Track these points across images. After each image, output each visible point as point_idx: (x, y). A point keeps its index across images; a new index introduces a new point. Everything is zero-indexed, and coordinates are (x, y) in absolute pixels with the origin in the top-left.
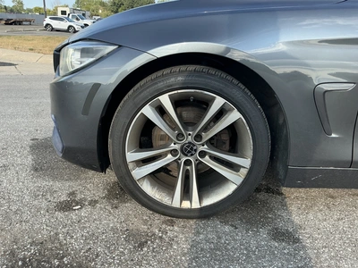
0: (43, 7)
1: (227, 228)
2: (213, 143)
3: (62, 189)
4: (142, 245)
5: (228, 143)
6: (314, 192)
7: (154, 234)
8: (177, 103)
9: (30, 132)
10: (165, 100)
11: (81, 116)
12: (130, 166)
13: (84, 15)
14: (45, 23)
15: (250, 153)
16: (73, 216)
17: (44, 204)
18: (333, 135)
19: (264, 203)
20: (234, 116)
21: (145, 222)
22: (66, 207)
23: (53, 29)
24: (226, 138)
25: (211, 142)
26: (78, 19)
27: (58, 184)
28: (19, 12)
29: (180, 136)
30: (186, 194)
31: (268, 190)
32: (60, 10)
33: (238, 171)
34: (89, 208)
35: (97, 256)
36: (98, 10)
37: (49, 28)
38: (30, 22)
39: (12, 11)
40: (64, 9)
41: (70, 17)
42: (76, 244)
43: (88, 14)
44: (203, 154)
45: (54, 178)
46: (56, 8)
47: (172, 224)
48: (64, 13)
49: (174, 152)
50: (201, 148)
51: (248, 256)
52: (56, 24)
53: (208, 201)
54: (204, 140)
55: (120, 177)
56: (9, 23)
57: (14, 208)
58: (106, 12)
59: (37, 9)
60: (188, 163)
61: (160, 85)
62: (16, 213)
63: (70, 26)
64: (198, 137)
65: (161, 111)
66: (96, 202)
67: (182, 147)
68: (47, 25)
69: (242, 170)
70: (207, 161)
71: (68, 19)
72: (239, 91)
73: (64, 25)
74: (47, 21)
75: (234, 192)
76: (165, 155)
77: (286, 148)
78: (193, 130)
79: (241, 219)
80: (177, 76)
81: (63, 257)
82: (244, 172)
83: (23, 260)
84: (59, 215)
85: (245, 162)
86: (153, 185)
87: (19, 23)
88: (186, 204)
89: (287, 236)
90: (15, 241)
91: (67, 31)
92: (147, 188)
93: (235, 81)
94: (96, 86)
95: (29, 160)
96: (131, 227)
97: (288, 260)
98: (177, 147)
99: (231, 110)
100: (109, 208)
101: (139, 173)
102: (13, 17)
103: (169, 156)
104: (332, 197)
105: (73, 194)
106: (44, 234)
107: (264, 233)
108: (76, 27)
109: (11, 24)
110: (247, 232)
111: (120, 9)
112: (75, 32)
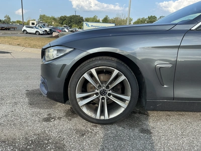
0: (22, 21)
1: (120, 128)
2: (114, 89)
3: (44, 113)
4: (83, 135)
5: (120, 90)
6: (161, 113)
7: (88, 131)
8: (99, 72)
9: (25, 87)
10: (93, 71)
11: (57, 78)
12: (78, 100)
13: (44, 25)
14: (23, 30)
15: (130, 94)
16: (51, 124)
17: (37, 119)
18: (165, 86)
19: (138, 118)
20: (123, 78)
21: (84, 126)
22: (47, 120)
23: (27, 33)
24: (119, 87)
25: (113, 89)
26: (41, 28)
27: (42, 111)
28: (8, 23)
29: (100, 86)
30: (102, 113)
31: (140, 113)
32: (31, 22)
33: (125, 102)
34: (58, 120)
35: (64, 139)
36: (52, 22)
37: (25, 32)
38: (14, 29)
39: (4, 22)
40: (33, 22)
41: (37, 26)
42: (54, 134)
43: (46, 24)
44: (109, 95)
45: (40, 108)
46: (29, 21)
47: (96, 126)
48: (33, 24)
49: (97, 94)
50: (109, 92)
51: (129, 139)
52: (29, 30)
53: (112, 116)
54: (110, 89)
55: (73, 105)
56: (2, 29)
57: (24, 120)
58: (56, 23)
59: (18, 22)
60: (103, 99)
61: (92, 65)
62: (25, 122)
63: (37, 31)
64: (108, 87)
65: (91, 75)
66: (61, 118)
67: (100, 91)
68: (24, 30)
69: (127, 101)
70: (111, 98)
71: (36, 27)
72: (125, 67)
73: (34, 31)
74: (24, 28)
75: (123, 112)
76: (93, 95)
77: (145, 92)
78: (106, 84)
79: (127, 125)
80: (98, 61)
81: (49, 140)
82: (127, 102)
83: (32, 141)
84: (45, 123)
85: (128, 98)
86: (87, 109)
87: (8, 29)
88: (102, 118)
89: (147, 132)
90: (27, 134)
91: (35, 34)
92: (85, 110)
93: (123, 63)
94: (64, 65)
95: (27, 100)
96: (78, 128)
97: (147, 141)
98: (98, 91)
99: (121, 75)
100: (67, 120)
101: (82, 103)
102: (5, 26)
103: (95, 95)
104: (169, 116)
105: (50, 114)
106: (39, 131)
107: (137, 130)
108: (40, 32)
109: (4, 30)
110: (130, 130)
111: (64, 22)
112: (40, 34)
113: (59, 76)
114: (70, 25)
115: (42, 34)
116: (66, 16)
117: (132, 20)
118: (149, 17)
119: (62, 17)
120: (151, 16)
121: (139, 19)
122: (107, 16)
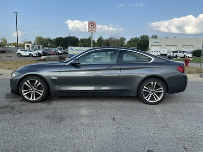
7: (26, 104)
8: (30, 82)
12: (23, 93)
13: (39, 47)
14: (17, 53)
17: (7, 102)
18: (57, 86)
23: (21, 56)
25: (37, 88)
26: (34, 50)
32: (26, 45)
35: (15, 106)
36: (47, 44)
37: (19, 55)
38: (10, 52)
39: (0, 45)
40: (29, 44)
41: (31, 49)
42: (12, 105)
43: (41, 46)
45: (10, 99)
48: (28, 46)
52: (23, 53)
53: (37, 99)
59: (14, 44)
60: (33, 92)
61: (27, 79)
63: (30, 54)
68: (18, 53)
69: (42, 93)
71: (29, 50)
73: (27, 53)
74: (19, 51)
76: (29, 91)
86: (27, 96)
88: (33, 100)
91: (29, 56)
98: (31, 89)
99: (39, 82)
100: (20, 102)
102: (1, 49)
108: (33, 54)
111: (60, 43)
112: (33, 56)
113: (15, 83)
114: (66, 45)
115: (35, 57)
116: (61, 38)
117: (125, 40)
118: (141, 37)
119: (58, 38)
120: (144, 36)
121: (132, 39)
122: (101, 37)
